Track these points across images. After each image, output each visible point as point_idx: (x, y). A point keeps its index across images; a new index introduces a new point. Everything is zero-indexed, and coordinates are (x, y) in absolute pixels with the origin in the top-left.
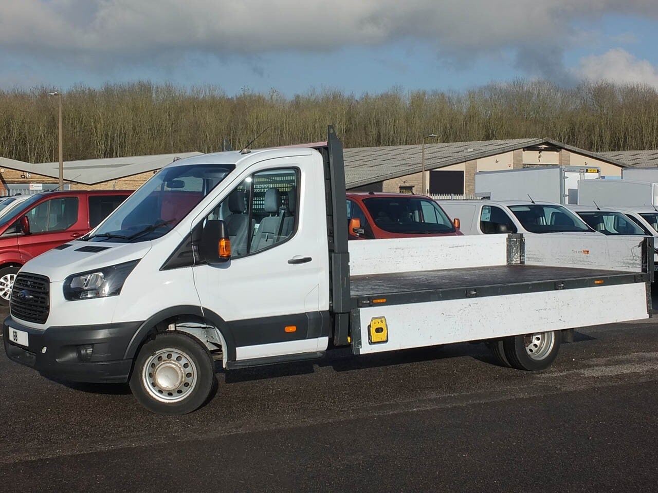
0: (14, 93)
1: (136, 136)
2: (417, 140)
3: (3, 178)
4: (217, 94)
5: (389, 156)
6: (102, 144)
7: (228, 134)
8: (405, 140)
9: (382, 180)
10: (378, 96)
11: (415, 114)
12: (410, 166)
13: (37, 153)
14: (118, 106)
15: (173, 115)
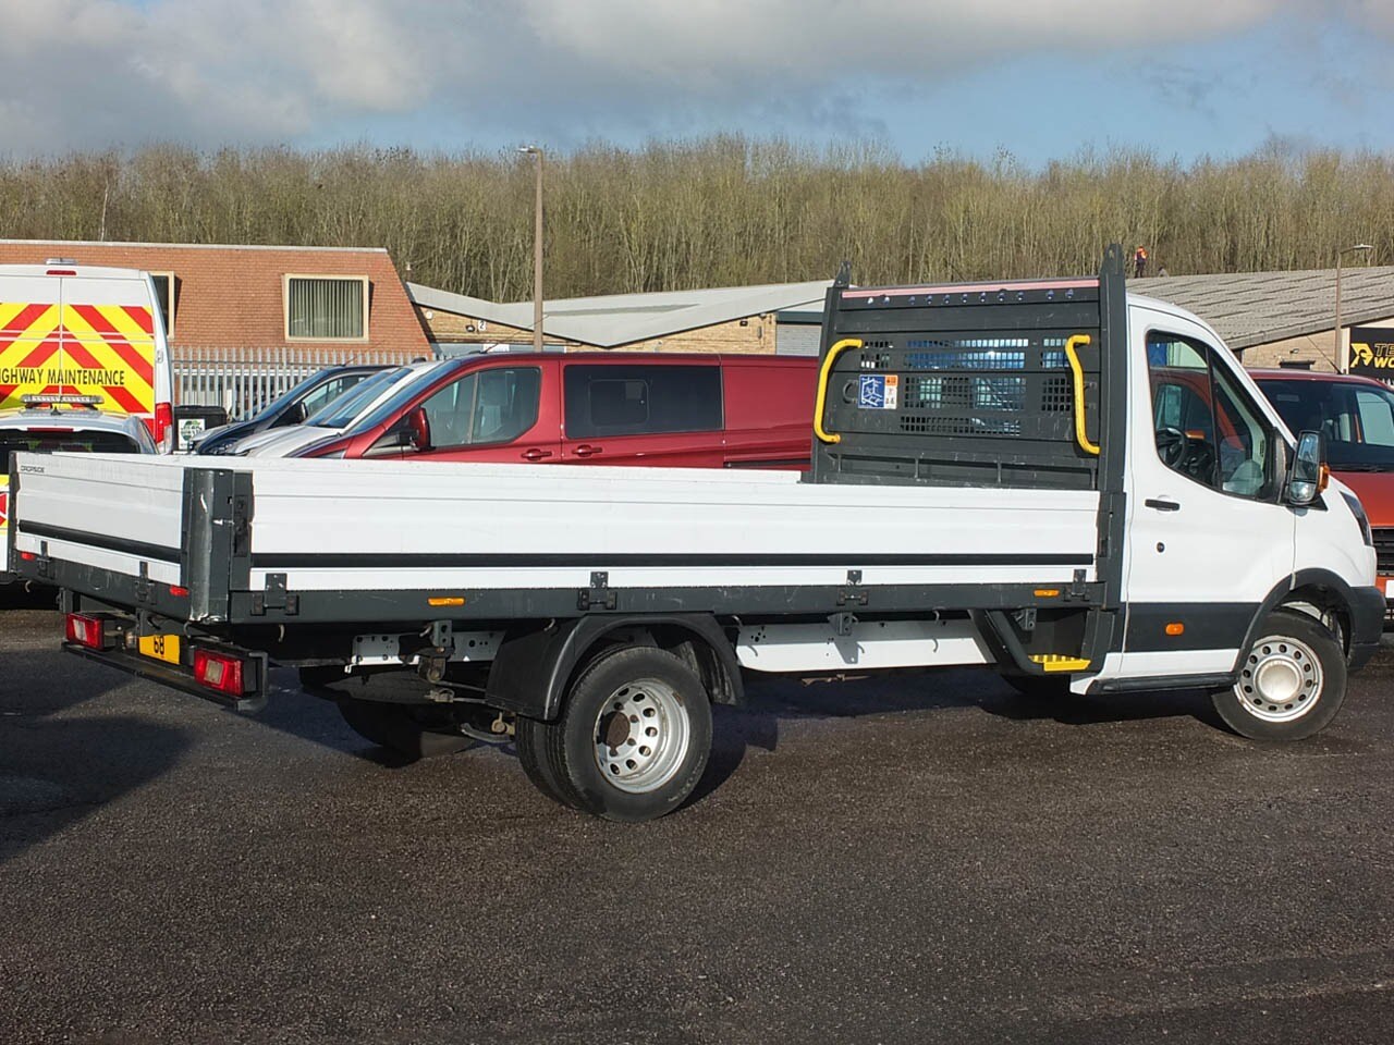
0: (467, 159)
1: (710, 250)
2: (1318, 262)
3: (430, 331)
4: (882, 159)
5: (1258, 295)
6: (640, 265)
7: (905, 246)
8: (1291, 258)
9: (1241, 346)
10: (1233, 163)
11: (1315, 203)
12: (1304, 316)
13: (509, 282)
14: (676, 184)
15: (788, 206)
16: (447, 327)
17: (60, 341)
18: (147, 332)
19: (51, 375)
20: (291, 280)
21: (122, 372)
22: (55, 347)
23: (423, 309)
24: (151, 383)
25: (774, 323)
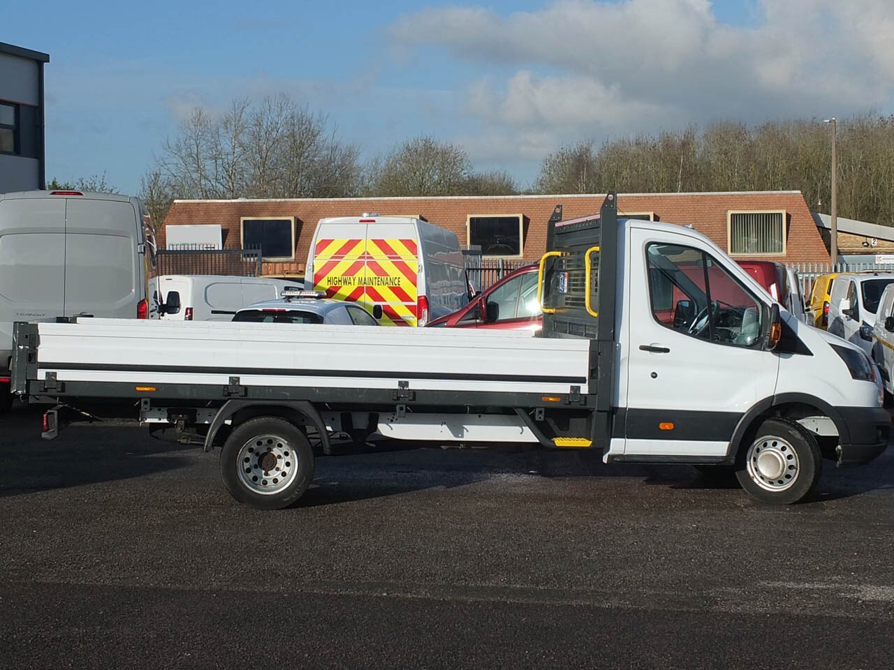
16: (849, 244)
17: (367, 260)
18: (414, 254)
19: (360, 280)
20: (732, 215)
21: (399, 278)
22: (363, 264)
23: (829, 232)
24: (415, 284)
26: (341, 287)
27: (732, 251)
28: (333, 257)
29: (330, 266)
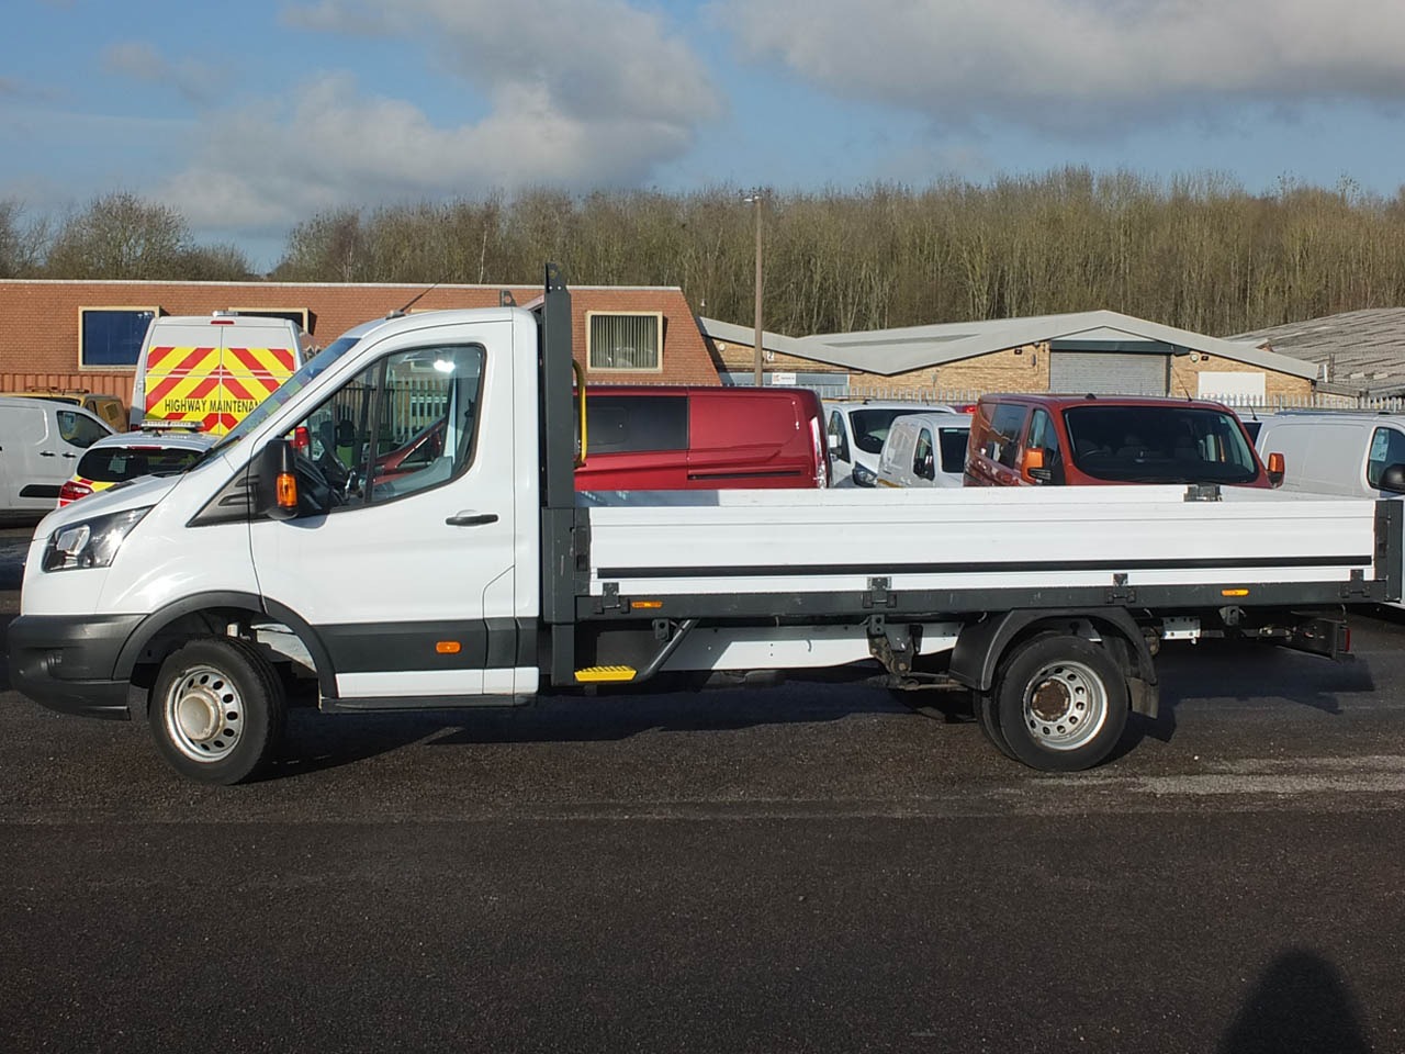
3: (721, 361)
16: (739, 358)
17: (220, 377)
18: (289, 369)
19: (213, 405)
20: (592, 317)
22: (217, 381)
23: (715, 342)
25: (1048, 352)
26: (184, 414)
27: (592, 365)
28: (173, 373)
29: (168, 385)
